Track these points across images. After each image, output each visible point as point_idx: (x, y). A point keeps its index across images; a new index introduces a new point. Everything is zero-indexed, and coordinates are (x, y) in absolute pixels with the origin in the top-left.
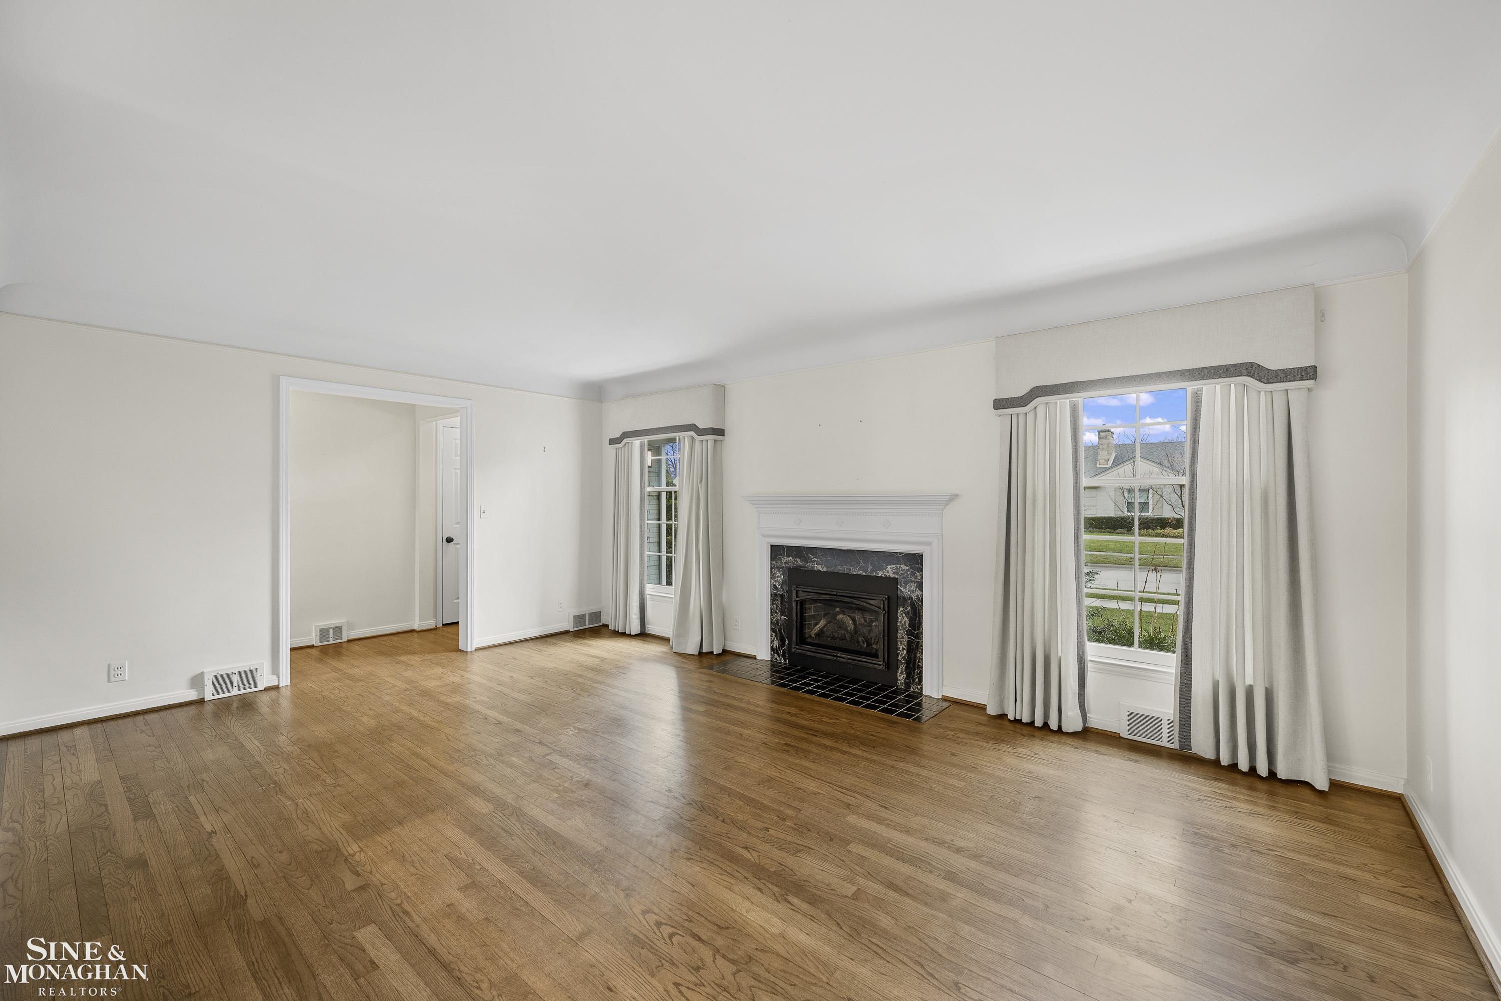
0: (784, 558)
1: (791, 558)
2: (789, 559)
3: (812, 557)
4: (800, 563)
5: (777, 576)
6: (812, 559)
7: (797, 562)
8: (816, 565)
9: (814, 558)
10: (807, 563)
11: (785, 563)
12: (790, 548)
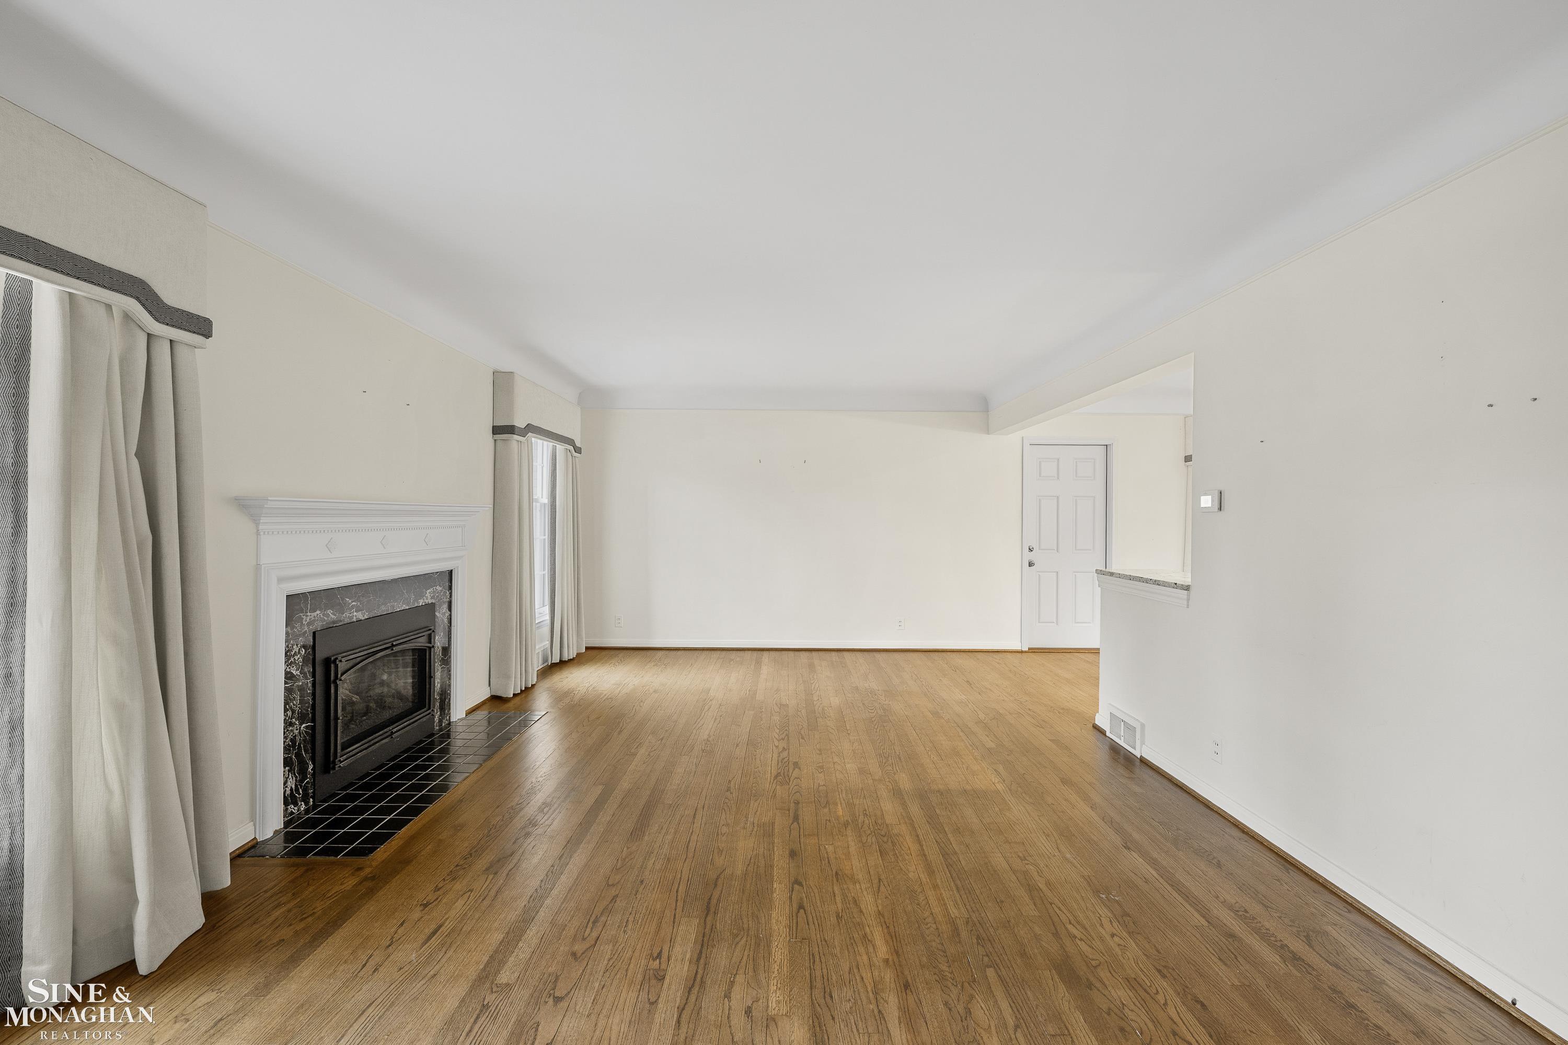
0: (307, 616)
1: (318, 612)
2: (315, 614)
3: (350, 601)
4: (333, 616)
5: (293, 653)
6: (350, 604)
7: (328, 616)
8: (355, 613)
9: (352, 602)
10: (343, 614)
11: (309, 624)
12: (315, 594)
